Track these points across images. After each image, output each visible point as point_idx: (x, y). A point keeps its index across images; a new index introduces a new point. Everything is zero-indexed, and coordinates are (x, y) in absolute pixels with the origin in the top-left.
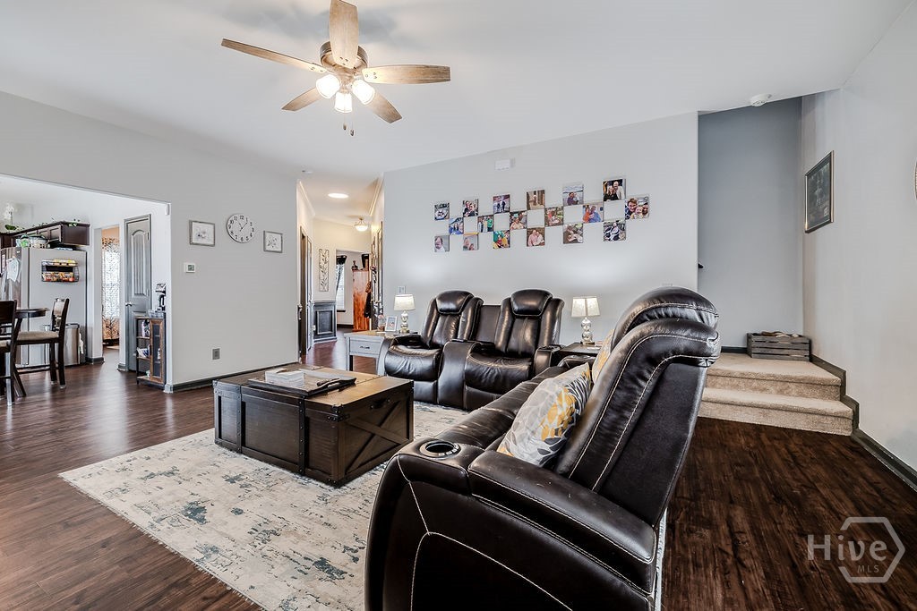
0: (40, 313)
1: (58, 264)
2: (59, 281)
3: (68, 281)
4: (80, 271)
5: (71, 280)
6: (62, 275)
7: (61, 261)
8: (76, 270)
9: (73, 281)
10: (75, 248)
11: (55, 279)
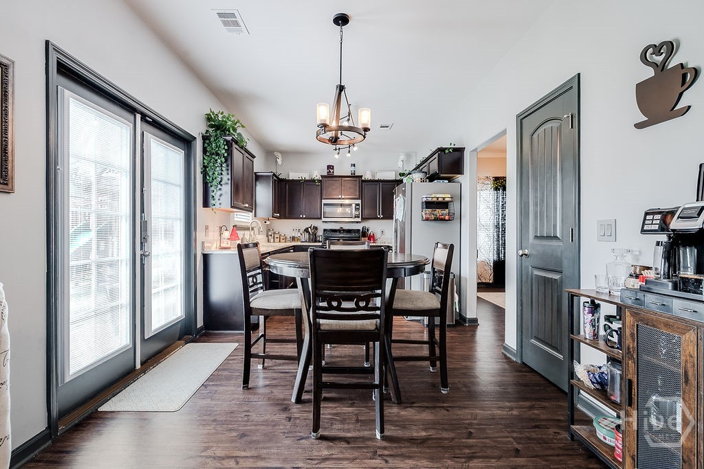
0: (417, 269)
1: (435, 199)
2: (436, 219)
3: (444, 220)
4: (454, 207)
5: (447, 218)
6: (439, 212)
7: (438, 196)
8: (451, 205)
9: (449, 220)
10: (450, 180)
11: (433, 217)
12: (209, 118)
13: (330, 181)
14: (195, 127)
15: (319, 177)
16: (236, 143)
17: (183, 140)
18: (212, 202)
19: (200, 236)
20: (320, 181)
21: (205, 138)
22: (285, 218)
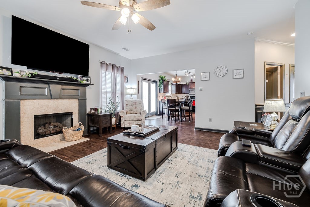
12: (160, 77)
13: (191, 84)
14: (157, 79)
15: (188, 83)
16: (164, 80)
17: (156, 82)
18: (160, 92)
19: (158, 98)
20: (188, 84)
21: (159, 80)
22: (180, 94)
